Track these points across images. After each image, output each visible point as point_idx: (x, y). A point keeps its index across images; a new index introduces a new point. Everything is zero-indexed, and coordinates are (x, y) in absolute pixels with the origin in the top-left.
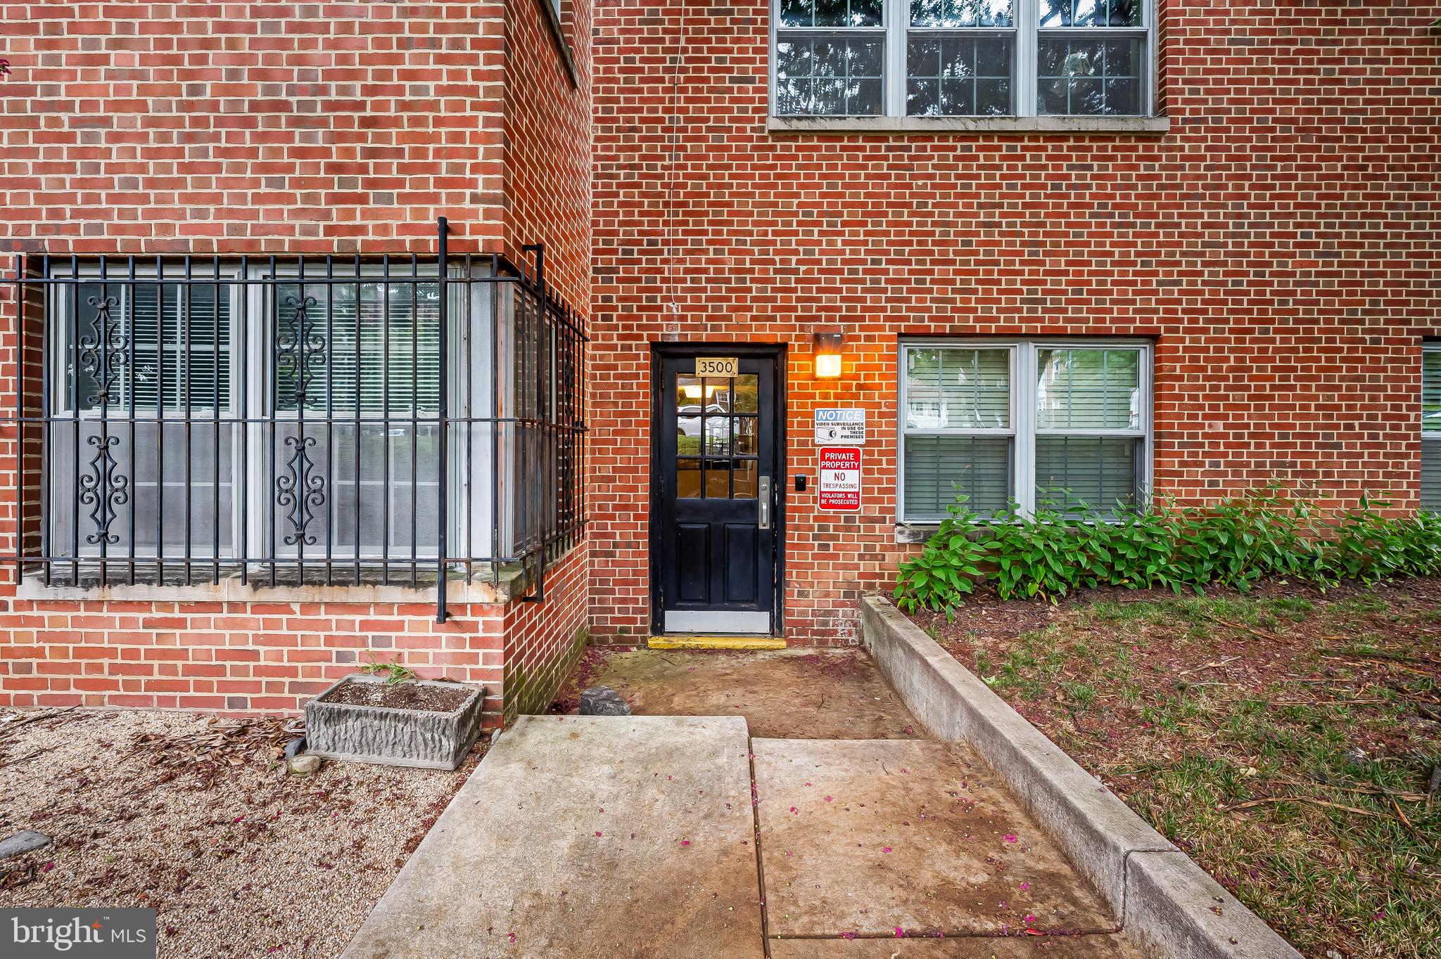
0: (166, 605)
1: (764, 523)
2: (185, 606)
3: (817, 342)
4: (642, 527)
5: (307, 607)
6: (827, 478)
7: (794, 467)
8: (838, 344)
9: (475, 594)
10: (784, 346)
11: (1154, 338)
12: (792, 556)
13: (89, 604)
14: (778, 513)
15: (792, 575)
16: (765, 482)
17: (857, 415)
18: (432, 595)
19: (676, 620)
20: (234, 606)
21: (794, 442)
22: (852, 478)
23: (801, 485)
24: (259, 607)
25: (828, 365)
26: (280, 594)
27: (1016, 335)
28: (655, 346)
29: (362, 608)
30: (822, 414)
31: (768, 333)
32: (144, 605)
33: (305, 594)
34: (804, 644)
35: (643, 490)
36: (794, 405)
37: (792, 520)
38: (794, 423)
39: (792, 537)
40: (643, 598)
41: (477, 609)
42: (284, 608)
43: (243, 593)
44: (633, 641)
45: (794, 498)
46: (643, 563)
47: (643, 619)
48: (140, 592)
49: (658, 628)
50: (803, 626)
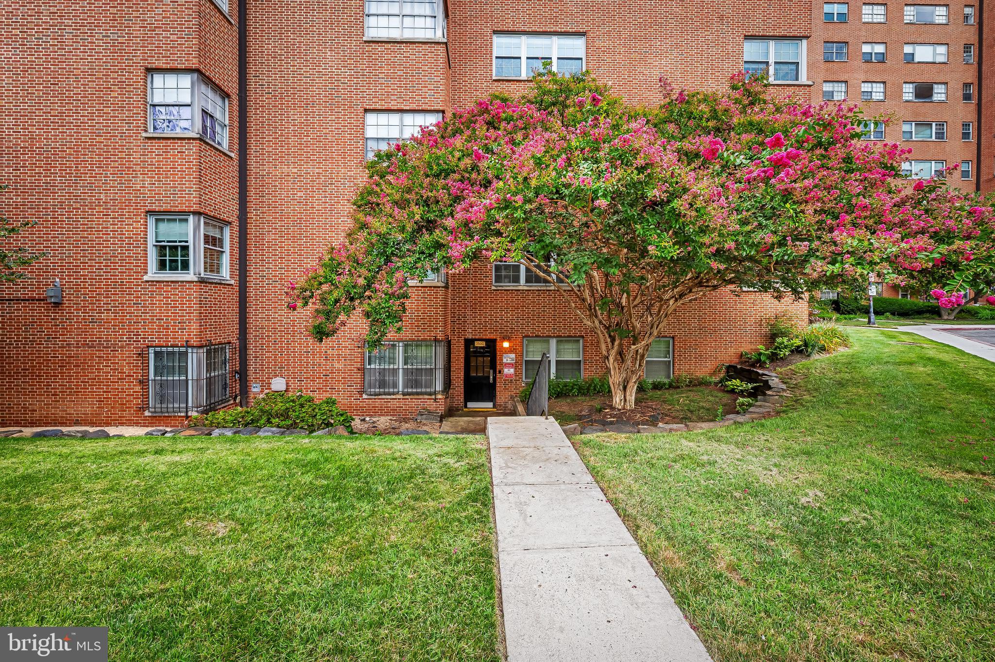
0: (387, 399)
1: (491, 381)
2: (391, 399)
3: (504, 339)
4: (462, 382)
5: (411, 399)
6: (506, 371)
7: (498, 367)
8: (509, 339)
9: (439, 396)
10: (496, 340)
11: (583, 337)
12: (498, 389)
13: (375, 399)
14: (495, 379)
15: (498, 393)
16: (491, 371)
17: (513, 356)
18: (434, 397)
19: (471, 405)
20: (399, 399)
21: (498, 362)
22: (512, 371)
23: (500, 372)
24: (403, 399)
25: (506, 344)
26: (407, 397)
27: (550, 337)
28: (465, 340)
29: (420, 399)
30: (505, 355)
31: (492, 336)
32: (384, 399)
33: (412, 397)
34: (501, 410)
35: (462, 374)
36: (498, 354)
37: (498, 380)
38: (498, 358)
39: (498, 385)
40: (462, 400)
41: (440, 399)
42: (408, 399)
43: (401, 397)
44: (460, 410)
45: (498, 375)
46: (462, 391)
47: (462, 404)
48: (384, 397)
49: (466, 407)
50: (500, 406)
